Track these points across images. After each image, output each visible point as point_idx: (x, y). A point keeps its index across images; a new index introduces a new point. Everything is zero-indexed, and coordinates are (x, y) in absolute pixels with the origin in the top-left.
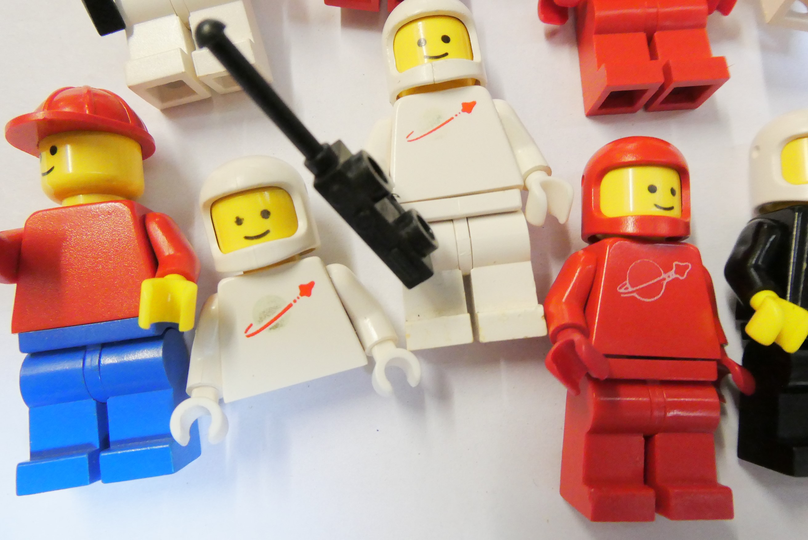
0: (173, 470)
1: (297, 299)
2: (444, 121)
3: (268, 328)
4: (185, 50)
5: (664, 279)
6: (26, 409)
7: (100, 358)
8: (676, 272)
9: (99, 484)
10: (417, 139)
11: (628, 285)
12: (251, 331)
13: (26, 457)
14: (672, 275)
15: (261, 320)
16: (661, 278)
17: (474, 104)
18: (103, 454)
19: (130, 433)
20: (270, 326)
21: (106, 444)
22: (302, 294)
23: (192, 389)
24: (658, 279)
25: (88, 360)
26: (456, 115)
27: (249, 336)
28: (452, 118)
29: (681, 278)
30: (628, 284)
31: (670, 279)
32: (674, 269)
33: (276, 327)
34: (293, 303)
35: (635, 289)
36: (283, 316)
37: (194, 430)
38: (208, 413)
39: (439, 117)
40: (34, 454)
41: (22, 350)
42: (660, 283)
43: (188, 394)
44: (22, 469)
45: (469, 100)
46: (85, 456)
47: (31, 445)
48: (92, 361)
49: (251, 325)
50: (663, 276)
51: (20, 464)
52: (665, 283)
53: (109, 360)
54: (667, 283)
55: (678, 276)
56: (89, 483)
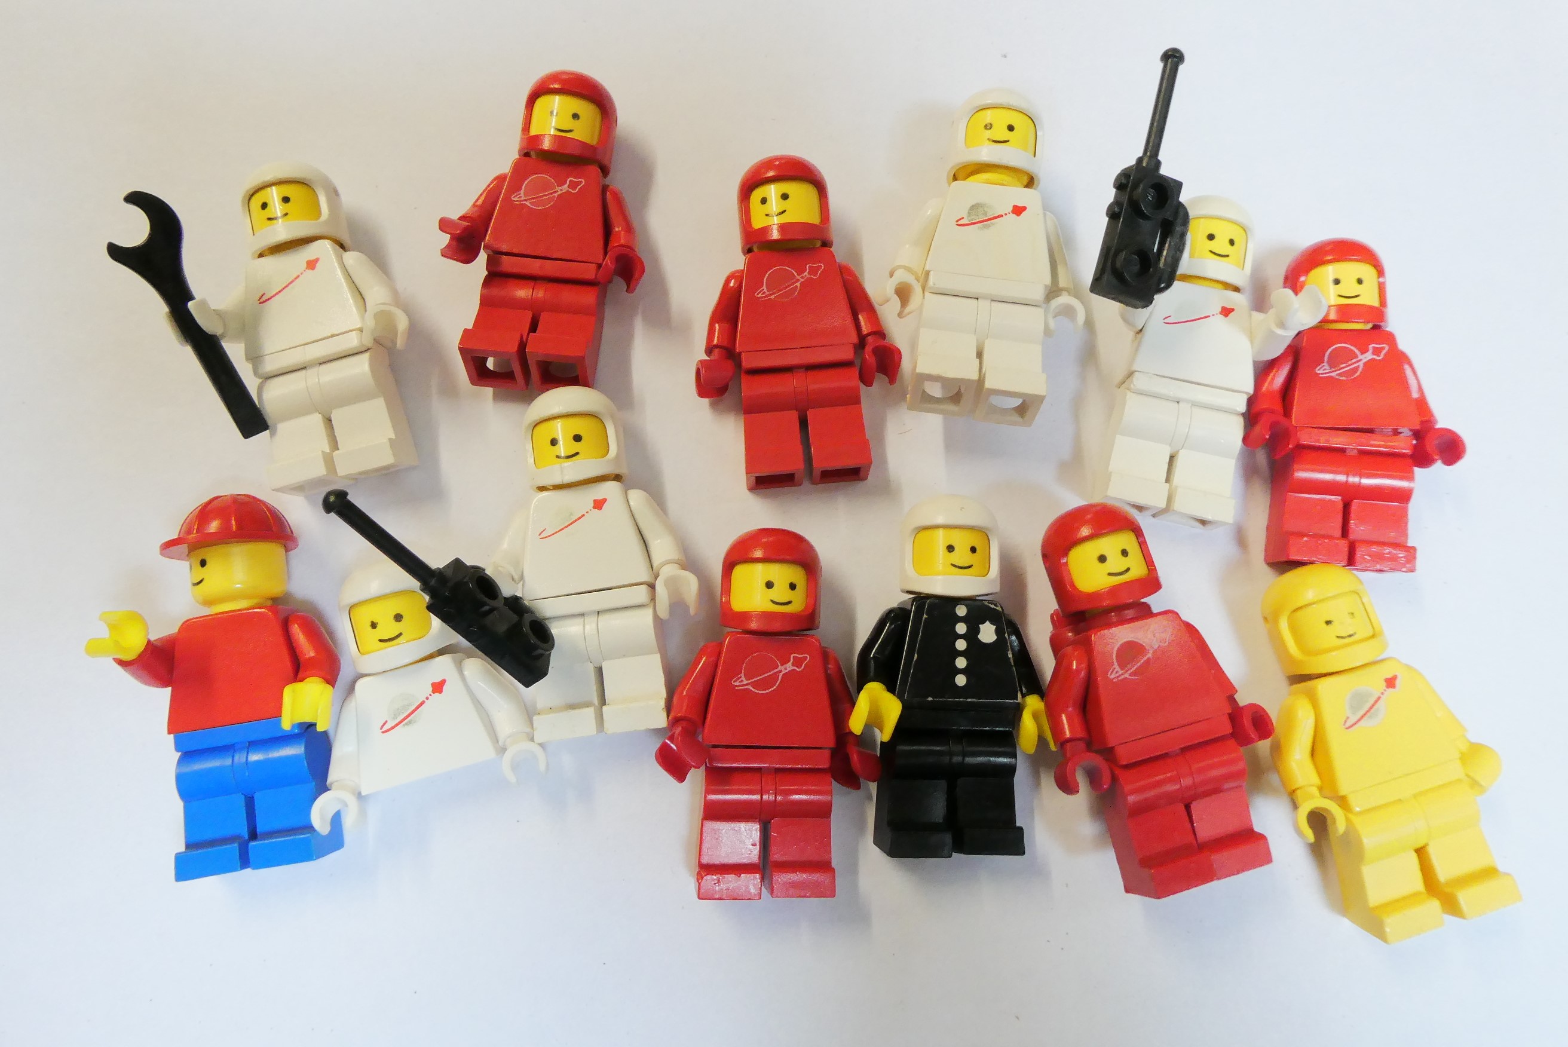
0: (315, 858)
1: (429, 697)
2: (576, 518)
3: (402, 724)
4: (328, 450)
5: (781, 671)
6: (179, 805)
7: (248, 753)
8: (793, 665)
9: (248, 871)
10: (549, 536)
11: (743, 678)
12: (386, 728)
13: (182, 848)
14: (789, 667)
15: (395, 717)
16: (777, 670)
17: (604, 501)
18: (252, 844)
19: (276, 825)
20: (404, 723)
21: (254, 835)
22: (434, 691)
23: (331, 784)
24: (775, 671)
25: (237, 757)
26: (587, 512)
27: (383, 732)
28: (584, 515)
29: (798, 670)
30: (743, 676)
31: (787, 671)
32: (792, 661)
33: (410, 722)
34: (426, 700)
35: (749, 682)
36: (416, 712)
37: (336, 820)
38: (346, 805)
39: (571, 514)
40: (188, 846)
41: (177, 750)
42: (776, 675)
43: (329, 787)
44: (179, 858)
45: (600, 497)
46: (236, 845)
47: (186, 837)
48: (240, 758)
49: (386, 722)
50: (780, 668)
51: (177, 854)
52: (781, 675)
53: (255, 757)
54: (784, 674)
55: (795, 668)
56: (239, 869)
